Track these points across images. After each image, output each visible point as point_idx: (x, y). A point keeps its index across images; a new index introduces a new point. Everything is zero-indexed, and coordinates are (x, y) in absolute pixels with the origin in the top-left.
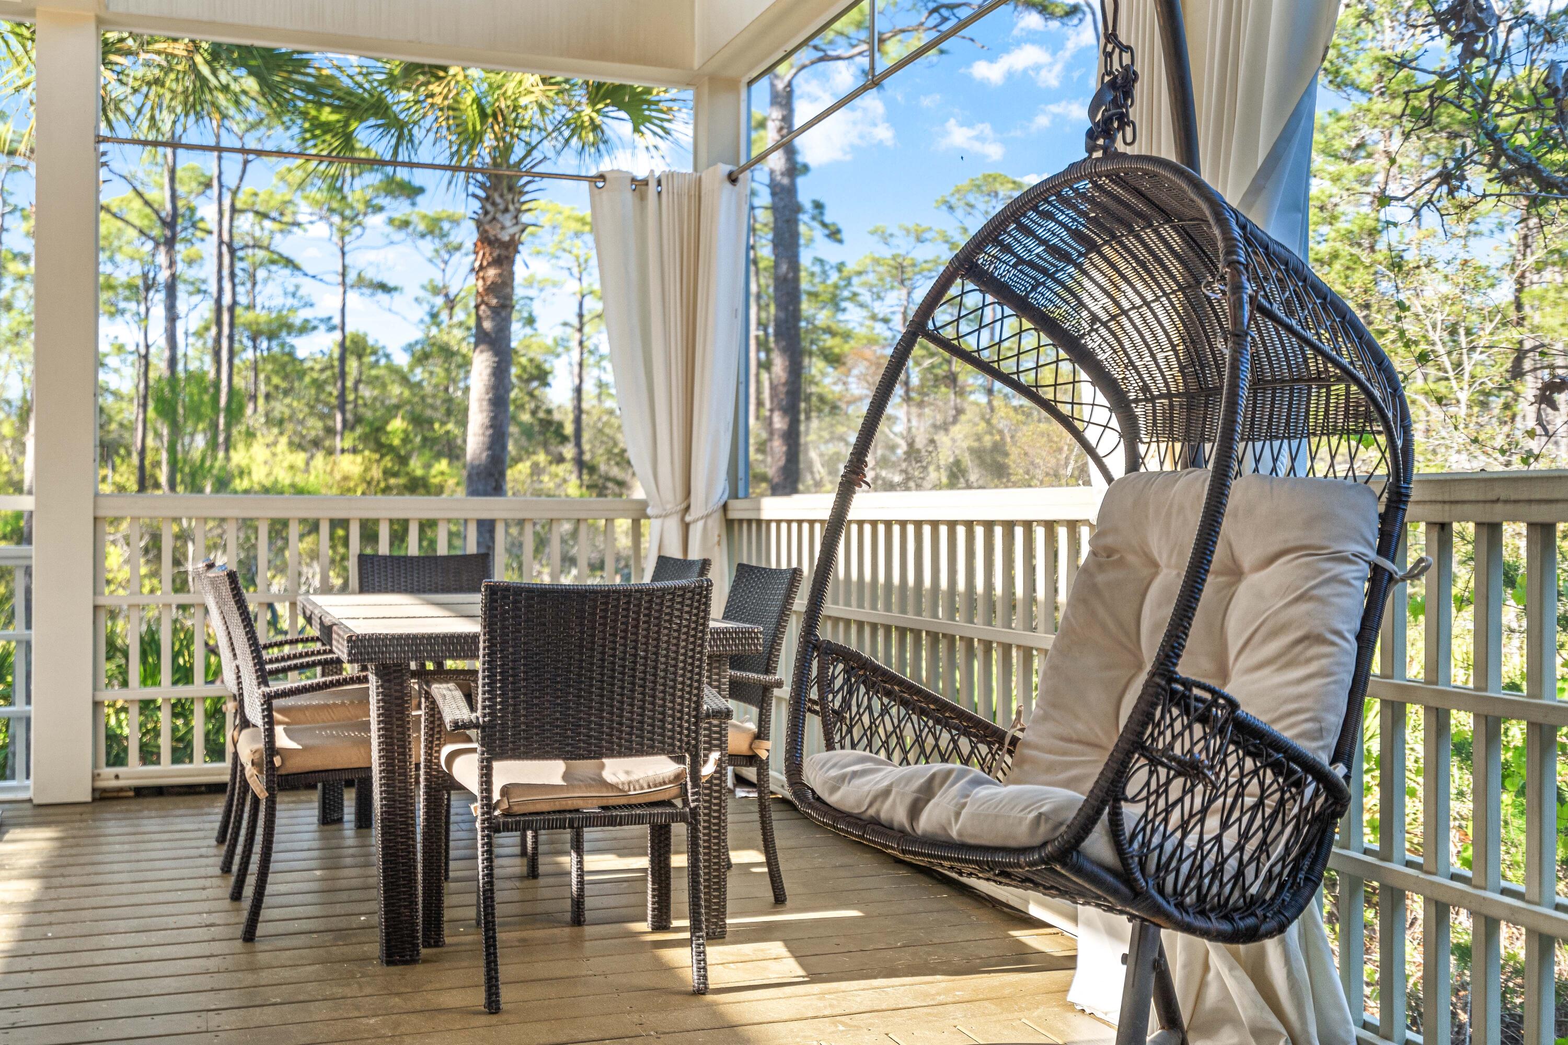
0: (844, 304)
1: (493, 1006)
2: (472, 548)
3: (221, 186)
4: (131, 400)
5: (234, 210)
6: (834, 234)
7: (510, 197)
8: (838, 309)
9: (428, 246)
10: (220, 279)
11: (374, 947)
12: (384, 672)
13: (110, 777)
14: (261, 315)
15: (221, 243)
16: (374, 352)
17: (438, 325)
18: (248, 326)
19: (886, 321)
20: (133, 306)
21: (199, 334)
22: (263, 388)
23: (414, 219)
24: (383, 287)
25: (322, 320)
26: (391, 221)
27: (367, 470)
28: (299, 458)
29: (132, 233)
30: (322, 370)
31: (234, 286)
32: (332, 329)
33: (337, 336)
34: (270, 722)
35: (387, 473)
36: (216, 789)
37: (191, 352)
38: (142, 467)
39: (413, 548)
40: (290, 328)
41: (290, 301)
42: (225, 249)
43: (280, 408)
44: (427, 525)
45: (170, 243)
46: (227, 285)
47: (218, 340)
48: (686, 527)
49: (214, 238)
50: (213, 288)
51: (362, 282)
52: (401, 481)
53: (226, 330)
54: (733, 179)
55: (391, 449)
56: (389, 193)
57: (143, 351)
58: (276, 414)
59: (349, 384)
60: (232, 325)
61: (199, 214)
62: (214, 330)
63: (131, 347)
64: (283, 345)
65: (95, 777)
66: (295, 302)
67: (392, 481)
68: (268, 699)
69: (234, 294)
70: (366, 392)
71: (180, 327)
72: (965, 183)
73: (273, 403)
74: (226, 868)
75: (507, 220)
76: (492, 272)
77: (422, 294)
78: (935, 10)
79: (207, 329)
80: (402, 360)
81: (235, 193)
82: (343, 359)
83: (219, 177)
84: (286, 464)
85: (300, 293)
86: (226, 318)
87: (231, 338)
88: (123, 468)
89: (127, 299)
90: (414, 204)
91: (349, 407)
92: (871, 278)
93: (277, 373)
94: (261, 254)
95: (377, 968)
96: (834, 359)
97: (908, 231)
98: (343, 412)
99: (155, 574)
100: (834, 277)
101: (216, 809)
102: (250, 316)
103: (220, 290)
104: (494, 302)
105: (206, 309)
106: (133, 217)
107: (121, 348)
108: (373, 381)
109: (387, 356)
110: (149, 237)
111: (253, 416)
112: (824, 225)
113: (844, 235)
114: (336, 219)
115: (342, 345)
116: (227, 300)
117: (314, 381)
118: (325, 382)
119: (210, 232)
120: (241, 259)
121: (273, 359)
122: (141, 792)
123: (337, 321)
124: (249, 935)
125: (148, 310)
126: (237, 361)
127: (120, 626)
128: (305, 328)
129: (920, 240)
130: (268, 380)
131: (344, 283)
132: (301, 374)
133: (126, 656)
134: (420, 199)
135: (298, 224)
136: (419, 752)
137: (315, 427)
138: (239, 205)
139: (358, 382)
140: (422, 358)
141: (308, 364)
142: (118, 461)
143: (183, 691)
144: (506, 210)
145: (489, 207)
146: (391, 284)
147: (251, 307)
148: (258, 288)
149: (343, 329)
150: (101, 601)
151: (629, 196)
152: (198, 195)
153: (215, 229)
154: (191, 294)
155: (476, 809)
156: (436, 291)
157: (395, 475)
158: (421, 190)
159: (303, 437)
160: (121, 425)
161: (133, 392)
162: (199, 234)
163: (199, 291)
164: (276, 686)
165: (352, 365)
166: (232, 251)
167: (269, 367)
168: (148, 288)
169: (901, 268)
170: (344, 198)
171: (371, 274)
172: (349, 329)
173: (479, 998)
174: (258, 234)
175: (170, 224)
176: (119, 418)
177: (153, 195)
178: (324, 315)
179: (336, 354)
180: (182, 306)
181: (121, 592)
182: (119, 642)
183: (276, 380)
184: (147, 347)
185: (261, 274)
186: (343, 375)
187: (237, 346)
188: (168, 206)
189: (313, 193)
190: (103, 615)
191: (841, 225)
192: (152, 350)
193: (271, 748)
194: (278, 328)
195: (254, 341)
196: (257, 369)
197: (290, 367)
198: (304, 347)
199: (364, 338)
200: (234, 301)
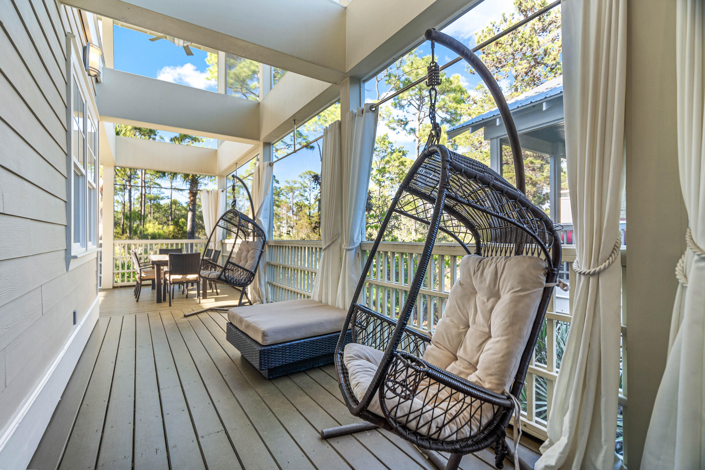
0: (280, 195)
1: (170, 305)
2: (180, 247)
4: (120, 213)
5: (145, 174)
6: (277, 182)
8: (279, 196)
10: (142, 188)
11: (156, 302)
12: (157, 265)
13: (115, 285)
14: (152, 195)
15: (142, 180)
16: (179, 203)
18: (149, 198)
19: (289, 199)
20: (121, 193)
21: (137, 199)
22: (152, 212)
24: (180, 190)
25: (166, 197)
27: (174, 230)
28: (161, 226)
30: (167, 207)
32: (168, 199)
33: (170, 200)
34: (141, 273)
35: (179, 230)
36: (134, 286)
37: (135, 203)
38: (123, 228)
39: (174, 248)
40: (159, 198)
41: (159, 193)
42: (143, 182)
43: (157, 215)
44: (177, 244)
45: (130, 180)
46: (144, 189)
47: (141, 201)
48: (215, 244)
50: (140, 189)
51: (175, 189)
52: (182, 232)
53: (143, 199)
54: (223, 191)
55: (180, 226)
57: (123, 203)
58: (156, 217)
59: (173, 210)
60: (145, 198)
61: (137, 174)
62: (140, 200)
63: (120, 201)
64: (157, 202)
65: (113, 285)
66: (160, 193)
67: (180, 232)
68: (140, 270)
70: (177, 212)
71: (132, 198)
72: (304, 172)
73: (155, 214)
74: (135, 295)
75: (195, 189)
76: (192, 198)
78: (288, 145)
79: (139, 198)
80: (185, 205)
81: (145, 171)
82: (171, 205)
84: (157, 228)
86: (143, 196)
87: (145, 201)
88: (118, 228)
91: (173, 215)
92: (286, 190)
93: (156, 208)
94: (152, 183)
95: (156, 304)
96: (278, 206)
97: (293, 182)
98: (171, 216)
99: (125, 252)
100: (278, 190)
101: (134, 289)
102: (149, 196)
104: (192, 203)
105: (139, 194)
107: (118, 202)
108: (179, 210)
109: (182, 204)
110: (125, 179)
111: (149, 217)
112: (275, 180)
113: (279, 182)
115: (171, 202)
116: (143, 192)
117: (165, 210)
118: (167, 210)
119: (139, 178)
120: (147, 184)
121: (154, 205)
122: (121, 287)
123: (170, 197)
124: (137, 301)
125: (124, 194)
126: (146, 205)
127: (118, 262)
128: (162, 198)
129: (295, 183)
130: (154, 209)
131: (171, 189)
132: (162, 208)
133: (119, 267)
136: (162, 276)
137: (165, 219)
139: (175, 210)
141: (163, 206)
142: (117, 227)
143: (129, 271)
144: (195, 187)
145: (192, 186)
147: (150, 194)
148: (151, 190)
150: (115, 257)
151: (206, 193)
153: (141, 178)
154: (135, 190)
155: (168, 282)
157: (180, 231)
159: (162, 221)
160: (118, 219)
161: (121, 211)
162: (137, 178)
163: (137, 190)
164: (141, 268)
165: (174, 206)
166: (145, 182)
167: (154, 207)
168: (124, 189)
169: (292, 189)
171: (177, 187)
172: (173, 199)
173: (168, 305)
175: (130, 176)
176: (117, 217)
178: (167, 195)
179: (170, 204)
180: (133, 193)
181: (118, 255)
182: (117, 265)
183: (155, 209)
184: (124, 202)
185: (152, 187)
186: (171, 208)
187: (146, 202)
188: (129, 173)
190: (115, 260)
191: (279, 180)
192: (126, 202)
193: (141, 276)
194: (156, 198)
195: (150, 201)
196: (151, 207)
197: (158, 207)
198: (162, 202)
199: (177, 200)
200: (145, 192)
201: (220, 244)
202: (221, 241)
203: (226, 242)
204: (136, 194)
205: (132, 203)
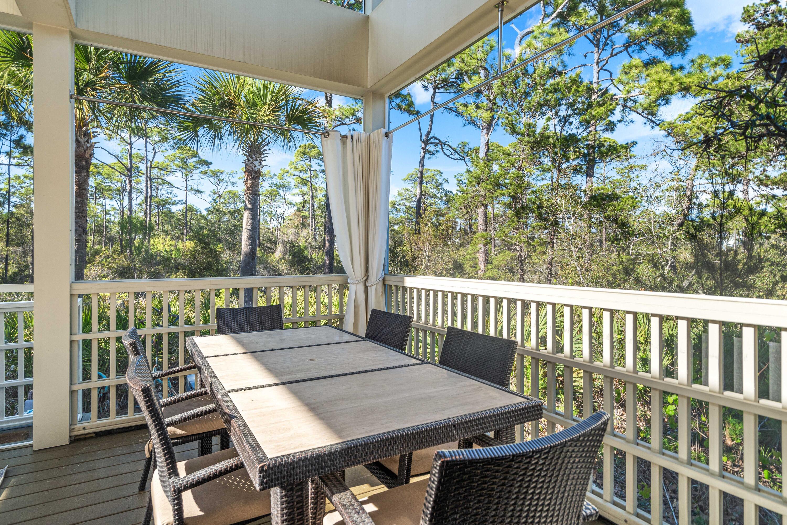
3: (147, 160)
4: (118, 224)
5: (151, 167)
7: (258, 155)
9: (212, 180)
10: (147, 188)
13: (81, 429)
14: (160, 199)
15: (147, 177)
16: (196, 211)
17: (216, 203)
18: (156, 202)
20: (118, 196)
21: (140, 204)
22: (161, 222)
23: (208, 171)
24: (199, 191)
25: (179, 201)
26: (201, 172)
27: (196, 247)
28: (173, 242)
29: (117, 173)
30: (180, 216)
31: (151, 190)
32: (183, 203)
33: (184, 205)
35: (203, 248)
37: (137, 209)
40: (169, 203)
41: (169, 195)
42: (148, 179)
43: (167, 227)
45: (130, 177)
46: (149, 190)
47: (146, 208)
48: (367, 289)
49: (145, 176)
50: (145, 191)
51: (192, 190)
52: (208, 250)
53: (149, 204)
54: (387, 135)
56: (201, 164)
57: (121, 209)
58: (166, 229)
59: (188, 220)
60: (150, 202)
61: (140, 169)
63: (118, 208)
64: (167, 208)
65: (71, 430)
66: (171, 196)
69: (151, 193)
70: (194, 222)
71: (134, 202)
73: (164, 226)
75: (257, 163)
76: (251, 182)
77: (211, 193)
79: (143, 203)
80: (205, 213)
81: (151, 162)
82: (186, 213)
83: (146, 157)
84: (169, 244)
85: (173, 192)
86: (149, 200)
87: (150, 206)
89: (116, 194)
90: (208, 167)
91: (188, 227)
93: (165, 217)
94: (160, 181)
98: (186, 228)
102: (156, 199)
103: (147, 191)
104: (252, 192)
105: (142, 197)
106: (117, 168)
107: (114, 209)
108: (196, 219)
109: (200, 212)
110: (123, 175)
111: (158, 230)
114: (184, 171)
115: (186, 208)
116: (149, 194)
117: (177, 220)
118: (181, 219)
119: (144, 174)
120: (154, 182)
121: (164, 212)
123: (184, 201)
125: (123, 197)
126: (152, 213)
128: (174, 204)
130: (163, 219)
131: (187, 190)
132: (173, 217)
134: (210, 166)
135: (172, 172)
137: (178, 233)
138: (153, 166)
139: (191, 219)
140: (211, 213)
141: (176, 214)
144: (257, 160)
145: (250, 159)
146: (202, 191)
147: (157, 197)
148: (159, 191)
149: (186, 204)
151: (339, 142)
152: (139, 162)
154: (138, 193)
156: (215, 193)
157: (206, 249)
158: (211, 163)
159: (174, 236)
161: (118, 221)
162: (140, 174)
163: (140, 192)
165: (189, 214)
166: (151, 180)
167: (163, 215)
168: (123, 191)
170: (187, 164)
171: (195, 187)
172: (188, 203)
174: (159, 175)
175: (130, 170)
177: (124, 162)
178: (181, 199)
179: (184, 211)
180: (134, 195)
183: (165, 219)
184: (123, 208)
185: (160, 187)
186: (186, 217)
187: (152, 208)
188: (129, 165)
189: (177, 163)
192: (125, 209)
194: (165, 203)
195: (158, 207)
196: (158, 216)
197: (170, 215)
198: (174, 209)
199: (193, 206)
200: (151, 195)
201: (380, 288)
202: (384, 280)
203: (406, 285)
204: (138, 199)
205: (134, 210)
